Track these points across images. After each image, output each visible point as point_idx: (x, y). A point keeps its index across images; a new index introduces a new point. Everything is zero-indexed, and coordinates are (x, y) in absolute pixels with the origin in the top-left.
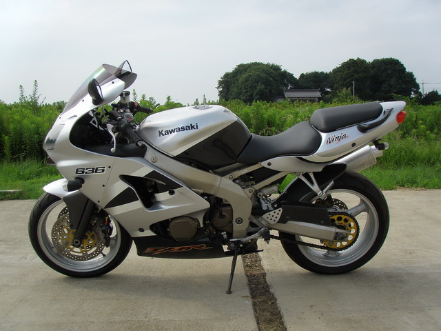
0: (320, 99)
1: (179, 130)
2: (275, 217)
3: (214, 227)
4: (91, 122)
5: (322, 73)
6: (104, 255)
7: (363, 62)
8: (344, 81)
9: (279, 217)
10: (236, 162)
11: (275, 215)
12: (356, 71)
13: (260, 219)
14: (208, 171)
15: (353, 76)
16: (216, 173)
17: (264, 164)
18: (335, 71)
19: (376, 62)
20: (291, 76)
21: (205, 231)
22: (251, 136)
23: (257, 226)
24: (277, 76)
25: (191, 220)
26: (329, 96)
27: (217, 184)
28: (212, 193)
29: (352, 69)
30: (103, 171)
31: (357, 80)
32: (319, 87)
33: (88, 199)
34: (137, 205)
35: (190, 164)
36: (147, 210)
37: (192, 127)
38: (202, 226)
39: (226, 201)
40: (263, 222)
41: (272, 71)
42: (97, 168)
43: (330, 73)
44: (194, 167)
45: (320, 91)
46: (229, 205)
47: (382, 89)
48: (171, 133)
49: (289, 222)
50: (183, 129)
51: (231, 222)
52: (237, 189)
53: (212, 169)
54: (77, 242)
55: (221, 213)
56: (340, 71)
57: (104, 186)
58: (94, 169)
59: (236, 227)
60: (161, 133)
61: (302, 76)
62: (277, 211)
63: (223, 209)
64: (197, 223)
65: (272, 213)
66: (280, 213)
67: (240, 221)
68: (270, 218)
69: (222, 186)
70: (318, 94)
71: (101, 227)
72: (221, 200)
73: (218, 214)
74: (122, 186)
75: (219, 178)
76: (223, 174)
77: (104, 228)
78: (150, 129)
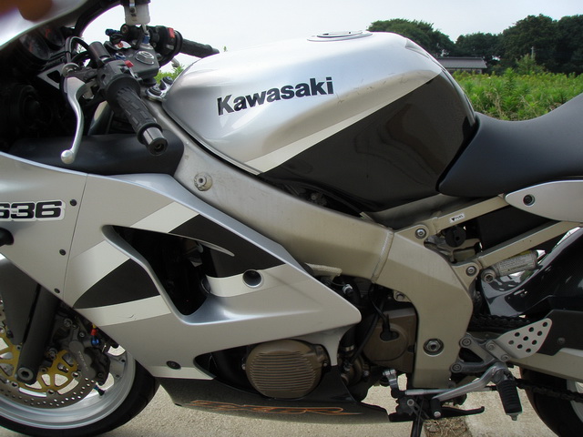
0: (484, 71)
1: (276, 95)
2: (530, 340)
3: (366, 360)
4: (44, 76)
5: (489, 35)
6: (101, 393)
7: (548, 20)
8: (520, 46)
9: (541, 340)
10: (438, 191)
11: (533, 336)
12: (536, 33)
13: (489, 343)
14: (356, 215)
15: (533, 39)
16: (378, 221)
17: (515, 198)
18: (506, 32)
19: (566, 21)
20: (446, 38)
21: (344, 372)
22: (477, 120)
23: (478, 359)
24: (426, 38)
25: (307, 348)
26: (498, 66)
27: (382, 250)
28: (366, 273)
29: (532, 29)
30: (57, 213)
31: (537, 46)
32: (484, 54)
33: (39, 287)
34: (157, 306)
35: (306, 196)
36: (184, 321)
37: (315, 88)
38: (334, 362)
39: (403, 295)
40: (498, 353)
41: (420, 31)
42: (40, 205)
43: (500, 35)
44: (318, 203)
45: (485, 60)
46: (409, 305)
47: (574, 58)
48: (252, 104)
49: (564, 350)
50: (288, 93)
51: (412, 349)
52: (434, 266)
53: (368, 210)
54: (25, 374)
55: (386, 326)
56: (514, 33)
57: (63, 252)
58: (31, 206)
59: (424, 360)
60: (222, 105)
61: (461, 38)
62: (537, 325)
63: (394, 315)
64: (322, 357)
65: (524, 331)
66: (546, 331)
67: (435, 347)
68: (516, 344)
69: (393, 256)
70: (483, 64)
71: (81, 340)
72: (389, 291)
73: (379, 327)
74: (110, 257)
75: (387, 233)
76: (396, 224)
77: (88, 344)
78: (196, 92)
